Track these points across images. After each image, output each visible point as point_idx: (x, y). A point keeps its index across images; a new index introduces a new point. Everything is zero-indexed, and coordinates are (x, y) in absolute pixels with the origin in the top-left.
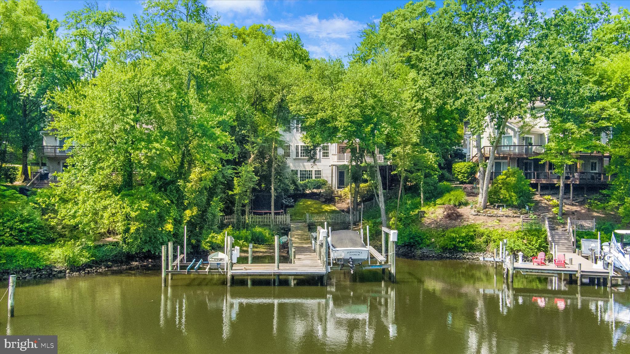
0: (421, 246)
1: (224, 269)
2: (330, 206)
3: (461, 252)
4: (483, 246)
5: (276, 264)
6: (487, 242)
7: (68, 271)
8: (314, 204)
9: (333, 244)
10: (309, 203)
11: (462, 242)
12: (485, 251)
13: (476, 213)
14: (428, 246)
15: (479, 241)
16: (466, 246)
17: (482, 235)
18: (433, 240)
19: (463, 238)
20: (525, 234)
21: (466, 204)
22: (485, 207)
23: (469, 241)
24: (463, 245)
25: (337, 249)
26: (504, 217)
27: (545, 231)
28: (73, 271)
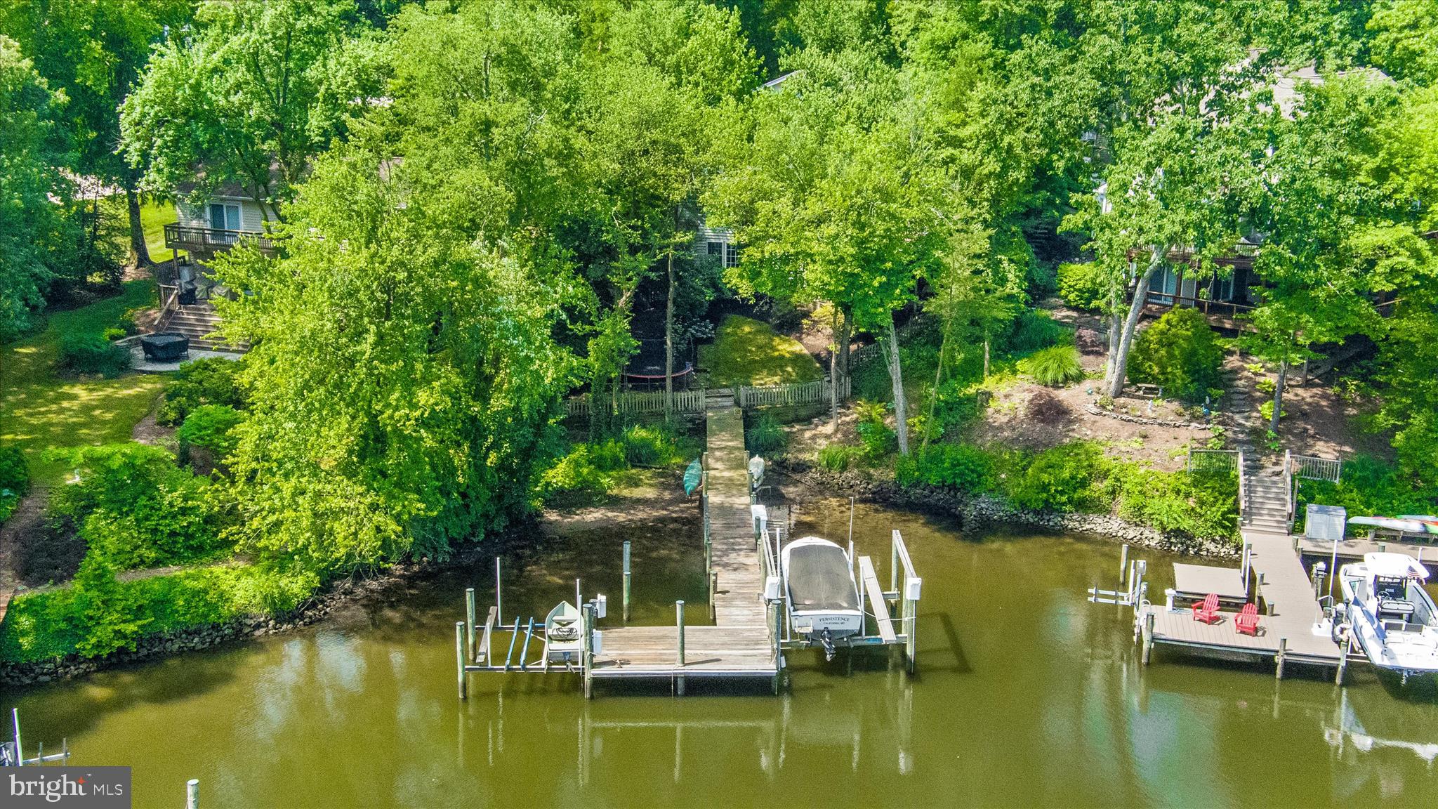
0: (976, 490)
1: (576, 663)
2: (790, 345)
3: (1059, 511)
4: (1106, 500)
5: (678, 627)
6: (1113, 492)
7: (272, 623)
8: (758, 332)
9: (792, 585)
10: (747, 329)
11: (1062, 493)
12: (1109, 512)
13: (1098, 411)
14: (992, 491)
15: (1098, 488)
16: (1070, 501)
17: (1105, 475)
18: (1003, 476)
19: (1065, 483)
20: (1195, 484)
21: (1080, 378)
22: (1119, 393)
23: (1075, 490)
24: (1064, 499)
25: (800, 613)
26: (1156, 426)
27: (1237, 477)
28: (281, 623)
